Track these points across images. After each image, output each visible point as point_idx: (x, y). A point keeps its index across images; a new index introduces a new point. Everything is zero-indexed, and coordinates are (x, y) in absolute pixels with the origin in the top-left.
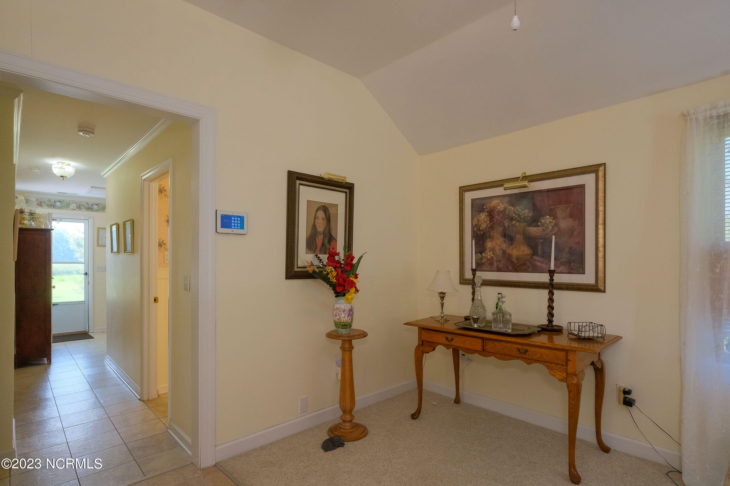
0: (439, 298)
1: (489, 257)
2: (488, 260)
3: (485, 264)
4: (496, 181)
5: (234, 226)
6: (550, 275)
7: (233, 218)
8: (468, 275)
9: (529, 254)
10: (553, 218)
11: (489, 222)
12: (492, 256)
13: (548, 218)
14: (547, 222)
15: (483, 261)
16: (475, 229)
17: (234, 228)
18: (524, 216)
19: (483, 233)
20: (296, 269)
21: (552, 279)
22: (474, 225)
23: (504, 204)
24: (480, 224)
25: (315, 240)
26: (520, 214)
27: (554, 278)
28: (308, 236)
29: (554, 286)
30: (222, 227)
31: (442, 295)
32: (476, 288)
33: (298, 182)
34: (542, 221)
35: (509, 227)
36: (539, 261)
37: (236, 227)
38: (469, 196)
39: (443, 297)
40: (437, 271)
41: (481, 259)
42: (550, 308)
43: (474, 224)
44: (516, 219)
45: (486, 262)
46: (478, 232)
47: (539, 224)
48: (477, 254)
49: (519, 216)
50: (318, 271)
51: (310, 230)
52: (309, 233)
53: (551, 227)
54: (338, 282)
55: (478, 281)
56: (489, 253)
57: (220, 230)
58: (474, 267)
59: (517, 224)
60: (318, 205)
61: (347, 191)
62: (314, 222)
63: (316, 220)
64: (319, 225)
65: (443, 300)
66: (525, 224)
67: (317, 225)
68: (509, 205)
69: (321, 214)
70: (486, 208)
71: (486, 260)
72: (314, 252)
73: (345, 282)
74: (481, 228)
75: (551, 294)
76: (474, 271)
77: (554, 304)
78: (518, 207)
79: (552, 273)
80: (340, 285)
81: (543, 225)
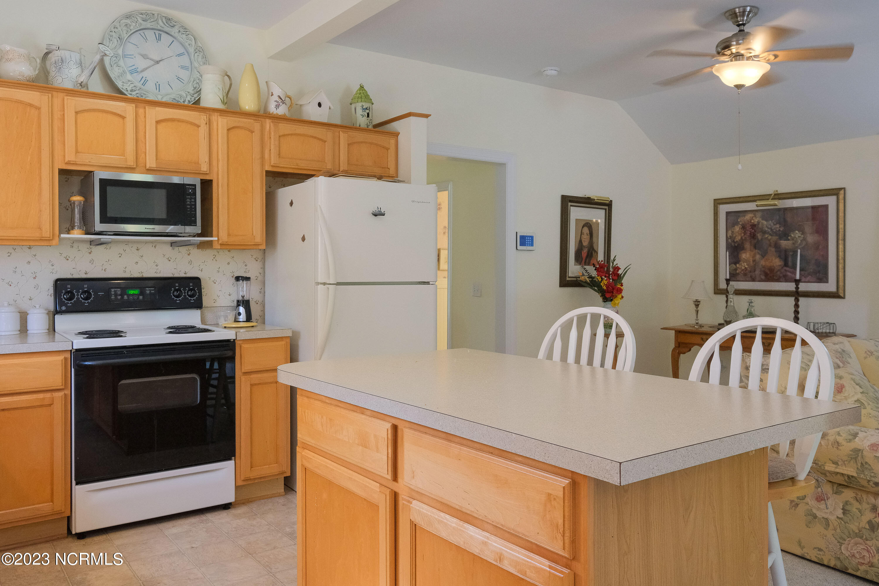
0: (694, 306)
1: (743, 268)
2: (743, 270)
3: (739, 274)
4: (751, 196)
5: (528, 244)
6: (796, 284)
7: (527, 238)
8: (723, 285)
9: (780, 265)
10: (801, 233)
11: (743, 235)
12: (747, 266)
13: (797, 233)
14: (797, 236)
15: (738, 272)
16: (730, 240)
17: (528, 246)
18: (776, 230)
19: (737, 245)
20: (568, 279)
21: (797, 288)
22: (729, 237)
23: (758, 219)
24: (734, 236)
25: (581, 253)
26: (773, 228)
27: (799, 286)
28: (576, 249)
29: (800, 294)
30: (520, 246)
31: (697, 303)
32: (729, 296)
33: (570, 204)
34: (792, 235)
35: (762, 239)
36: (789, 272)
37: (529, 245)
38: (724, 209)
39: (698, 305)
40: (693, 281)
41: (736, 270)
42: (796, 313)
43: (728, 235)
44: (769, 233)
45: (741, 272)
46: (733, 244)
47: (789, 238)
48: (731, 265)
49: (772, 230)
50: (589, 281)
51: (577, 245)
52: (577, 247)
53: (800, 241)
54: (608, 289)
55: (731, 289)
56: (743, 264)
57: (519, 247)
58: (728, 277)
59: (770, 237)
60: (584, 223)
61: (607, 207)
62: (581, 237)
63: (582, 235)
64: (584, 240)
65: (697, 308)
66: (777, 237)
67: (583, 240)
68: (763, 220)
69: (586, 230)
70: (741, 221)
71: (740, 271)
72: (580, 264)
73: (613, 289)
74: (735, 240)
75: (797, 300)
76: (728, 281)
77: (799, 309)
78: (770, 222)
79: (797, 282)
80: (608, 292)
81: (793, 239)
